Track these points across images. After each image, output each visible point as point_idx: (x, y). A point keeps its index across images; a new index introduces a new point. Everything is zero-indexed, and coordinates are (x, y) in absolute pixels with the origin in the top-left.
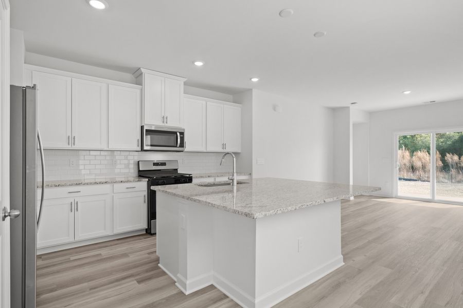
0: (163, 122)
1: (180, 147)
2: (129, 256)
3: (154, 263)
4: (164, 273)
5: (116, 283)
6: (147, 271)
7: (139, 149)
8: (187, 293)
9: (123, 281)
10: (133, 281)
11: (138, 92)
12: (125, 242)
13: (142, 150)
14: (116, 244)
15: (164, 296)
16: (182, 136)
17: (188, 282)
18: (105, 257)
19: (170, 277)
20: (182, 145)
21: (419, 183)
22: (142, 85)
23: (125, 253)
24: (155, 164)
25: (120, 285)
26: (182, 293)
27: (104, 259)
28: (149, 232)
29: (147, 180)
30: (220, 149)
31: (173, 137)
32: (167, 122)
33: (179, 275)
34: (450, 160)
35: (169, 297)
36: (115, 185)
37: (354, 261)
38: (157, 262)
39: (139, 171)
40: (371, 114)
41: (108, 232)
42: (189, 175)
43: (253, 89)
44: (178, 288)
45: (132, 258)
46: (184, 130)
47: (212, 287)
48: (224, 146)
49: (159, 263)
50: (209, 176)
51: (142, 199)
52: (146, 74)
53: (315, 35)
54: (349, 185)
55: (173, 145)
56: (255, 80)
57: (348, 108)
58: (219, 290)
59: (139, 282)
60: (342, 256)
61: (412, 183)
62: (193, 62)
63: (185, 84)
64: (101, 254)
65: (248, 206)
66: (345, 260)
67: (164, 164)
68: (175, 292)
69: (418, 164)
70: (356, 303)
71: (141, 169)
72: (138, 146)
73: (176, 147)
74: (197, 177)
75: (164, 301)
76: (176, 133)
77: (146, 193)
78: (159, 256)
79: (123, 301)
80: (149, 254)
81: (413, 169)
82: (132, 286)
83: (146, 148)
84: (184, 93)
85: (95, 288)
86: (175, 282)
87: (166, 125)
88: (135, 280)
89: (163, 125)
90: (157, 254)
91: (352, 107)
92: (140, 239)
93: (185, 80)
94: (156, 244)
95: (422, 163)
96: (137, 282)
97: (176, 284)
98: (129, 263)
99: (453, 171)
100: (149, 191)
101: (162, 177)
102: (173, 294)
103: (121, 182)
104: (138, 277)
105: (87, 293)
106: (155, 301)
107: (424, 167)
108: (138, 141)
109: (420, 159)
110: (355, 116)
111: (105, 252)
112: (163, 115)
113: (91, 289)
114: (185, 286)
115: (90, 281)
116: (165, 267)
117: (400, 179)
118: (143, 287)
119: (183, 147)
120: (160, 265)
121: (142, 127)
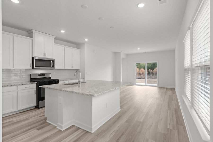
0: (44, 56)
1: (52, 67)
2: (29, 120)
3: (44, 121)
4: (50, 124)
5: (26, 132)
6: (41, 124)
7: (31, 68)
8: (63, 130)
9: (29, 131)
10: (35, 130)
11: (31, 41)
12: (25, 113)
13: (33, 68)
14: (20, 115)
15: (52, 133)
16: (53, 62)
17: (63, 126)
18: (15, 122)
19: (53, 125)
20: (54, 66)
21: (142, 79)
22: (33, 38)
23: (27, 118)
24: (39, 75)
25: (28, 133)
26: (60, 130)
27: (15, 123)
28: (38, 107)
29: (36, 83)
30: (71, 68)
31: (49, 63)
32: (46, 56)
33: (58, 123)
34: (150, 71)
35: (55, 133)
36: (19, 86)
37: (123, 108)
38: (45, 120)
39: (31, 79)
40: (127, 55)
41: (15, 110)
42: (57, 80)
43: (85, 44)
44: (58, 129)
45: (31, 120)
46: (54, 59)
47: (73, 126)
48: (72, 67)
49: (46, 120)
50: (66, 80)
51: (34, 92)
52: (35, 33)
53: (111, 27)
54: (120, 82)
55: (49, 66)
56: (86, 40)
57: (120, 52)
58: (76, 126)
59: (38, 129)
60: (120, 107)
61: (140, 79)
62: (60, 31)
63: (55, 39)
64: (12, 121)
65: (90, 92)
66: (121, 108)
67: (44, 75)
68: (57, 131)
69: (141, 73)
70: (125, 122)
71: (32, 78)
72: (31, 67)
73: (51, 67)
74: (61, 81)
75: (53, 135)
76: (50, 61)
77: (36, 89)
78: (46, 117)
79: (31, 139)
80: (39, 117)
81: (140, 74)
82: (35, 132)
83: (35, 68)
84: (54, 43)
85: (14, 136)
86: (56, 127)
87: (46, 57)
88: (36, 129)
89: (44, 57)
90: (45, 116)
91: (121, 52)
92: (33, 111)
93: (55, 37)
94: (44, 111)
95: (142, 72)
96: (37, 130)
97: (57, 127)
98: (30, 123)
99: (151, 75)
100: (37, 88)
101: (44, 81)
102: (56, 131)
103: (22, 84)
104: (37, 128)
105: (10, 139)
106: (48, 136)
107: (143, 74)
108: (31, 64)
109: (142, 71)
110: (122, 56)
111: (14, 120)
112: (44, 52)
113: (12, 137)
114: (62, 127)
115: (10, 134)
116: (50, 122)
117: (136, 78)
118: (40, 131)
119: (54, 67)
120: (46, 121)
121: (33, 58)
